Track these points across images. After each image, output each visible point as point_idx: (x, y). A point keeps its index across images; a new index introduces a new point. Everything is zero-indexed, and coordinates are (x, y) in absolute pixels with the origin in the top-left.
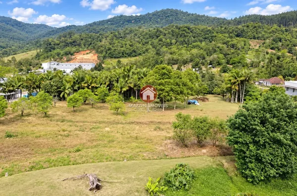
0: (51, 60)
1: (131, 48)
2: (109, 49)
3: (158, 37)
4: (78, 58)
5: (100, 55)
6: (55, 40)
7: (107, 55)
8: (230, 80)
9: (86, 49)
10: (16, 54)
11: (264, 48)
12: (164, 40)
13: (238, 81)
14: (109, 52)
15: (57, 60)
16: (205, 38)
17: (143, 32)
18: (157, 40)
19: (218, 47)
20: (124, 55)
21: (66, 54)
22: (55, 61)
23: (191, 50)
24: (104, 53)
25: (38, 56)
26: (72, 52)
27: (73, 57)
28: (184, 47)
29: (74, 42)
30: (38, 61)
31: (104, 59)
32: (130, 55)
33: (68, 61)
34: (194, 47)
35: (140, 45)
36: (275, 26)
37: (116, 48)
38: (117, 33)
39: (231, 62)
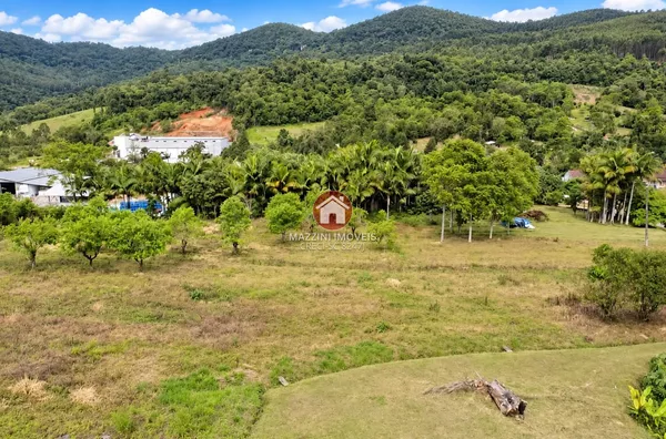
0: (128, 130)
1: (307, 103)
2: (259, 106)
3: (365, 79)
4: (189, 125)
5: (238, 118)
6: (134, 88)
7: (254, 119)
8: (603, 174)
9: (204, 106)
10: (46, 118)
11: (608, 104)
12: (380, 85)
13: (619, 174)
14: (258, 111)
15: (143, 130)
16: (472, 83)
17: (332, 68)
18: (364, 87)
19: (505, 102)
20: (292, 117)
21: (161, 117)
22: (138, 131)
23: (442, 107)
24: (248, 114)
25: (97, 122)
26: (173, 113)
27: (177, 123)
28: (427, 100)
29: (176, 91)
30: (99, 133)
31: (247, 128)
32: (304, 119)
33: (167, 131)
34: (449, 101)
35: (328, 97)
36: (630, 57)
37: (273, 104)
38: (272, 72)
39: (537, 135)
